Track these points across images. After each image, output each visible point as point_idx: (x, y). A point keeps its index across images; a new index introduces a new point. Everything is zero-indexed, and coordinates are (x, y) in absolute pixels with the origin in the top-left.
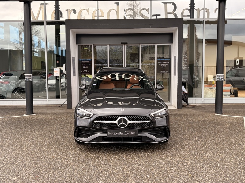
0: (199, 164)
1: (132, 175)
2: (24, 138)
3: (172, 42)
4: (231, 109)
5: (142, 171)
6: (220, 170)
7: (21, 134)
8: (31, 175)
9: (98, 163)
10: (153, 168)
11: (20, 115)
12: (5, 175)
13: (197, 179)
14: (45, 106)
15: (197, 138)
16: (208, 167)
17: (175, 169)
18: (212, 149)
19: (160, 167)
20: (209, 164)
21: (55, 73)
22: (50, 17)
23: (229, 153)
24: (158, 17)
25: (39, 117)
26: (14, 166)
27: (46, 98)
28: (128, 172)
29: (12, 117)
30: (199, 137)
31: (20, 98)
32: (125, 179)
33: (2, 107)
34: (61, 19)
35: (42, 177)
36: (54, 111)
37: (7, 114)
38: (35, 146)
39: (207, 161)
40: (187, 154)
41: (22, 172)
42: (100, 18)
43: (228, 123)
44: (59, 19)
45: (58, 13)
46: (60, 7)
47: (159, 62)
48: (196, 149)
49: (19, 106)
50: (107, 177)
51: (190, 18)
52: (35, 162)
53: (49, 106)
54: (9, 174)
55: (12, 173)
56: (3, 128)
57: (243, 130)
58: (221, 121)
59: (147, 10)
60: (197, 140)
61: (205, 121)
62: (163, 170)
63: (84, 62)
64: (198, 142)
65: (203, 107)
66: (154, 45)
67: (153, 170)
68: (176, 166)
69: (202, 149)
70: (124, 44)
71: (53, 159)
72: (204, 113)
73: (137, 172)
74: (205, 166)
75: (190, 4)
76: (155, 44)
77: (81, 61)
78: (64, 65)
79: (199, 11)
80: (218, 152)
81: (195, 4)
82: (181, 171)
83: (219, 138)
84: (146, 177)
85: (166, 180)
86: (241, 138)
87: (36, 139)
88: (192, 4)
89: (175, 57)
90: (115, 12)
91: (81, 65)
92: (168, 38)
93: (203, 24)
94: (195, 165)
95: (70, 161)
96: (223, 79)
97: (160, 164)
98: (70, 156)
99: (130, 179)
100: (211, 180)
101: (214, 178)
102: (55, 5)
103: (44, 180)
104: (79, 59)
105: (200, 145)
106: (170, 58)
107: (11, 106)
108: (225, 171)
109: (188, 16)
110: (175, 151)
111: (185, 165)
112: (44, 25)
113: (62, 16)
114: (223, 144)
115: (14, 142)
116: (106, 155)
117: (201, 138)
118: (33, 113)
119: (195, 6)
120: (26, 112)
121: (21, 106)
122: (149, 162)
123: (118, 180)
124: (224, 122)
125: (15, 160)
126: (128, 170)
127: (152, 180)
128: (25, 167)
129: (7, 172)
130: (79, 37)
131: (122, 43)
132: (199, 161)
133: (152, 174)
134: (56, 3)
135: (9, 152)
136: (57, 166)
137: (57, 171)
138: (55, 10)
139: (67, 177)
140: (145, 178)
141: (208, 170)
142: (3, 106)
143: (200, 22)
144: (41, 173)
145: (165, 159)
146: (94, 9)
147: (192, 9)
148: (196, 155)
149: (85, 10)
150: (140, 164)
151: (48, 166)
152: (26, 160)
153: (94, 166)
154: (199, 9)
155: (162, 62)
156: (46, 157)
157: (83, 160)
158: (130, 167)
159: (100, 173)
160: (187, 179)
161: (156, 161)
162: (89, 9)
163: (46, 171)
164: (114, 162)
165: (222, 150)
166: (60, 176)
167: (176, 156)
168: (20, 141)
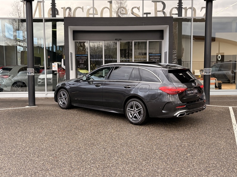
0: (196, 146)
1: (139, 155)
2: (34, 126)
3: (163, 39)
4: (217, 100)
6: (214, 150)
7: (30, 123)
8: (50, 157)
9: (106, 146)
10: (156, 149)
11: (23, 107)
12: (28, 157)
13: (195, 158)
14: (44, 98)
16: (203, 148)
17: (175, 150)
18: (205, 134)
19: (162, 149)
21: (53, 67)
22: (47, 15)
23: (219, 137)
24: (149, 16)
25: (41, 108)
26: (32, 150)
27: (45, 91)
28: (135, 153)
29: (16, 109)
32: (133, 158)
33: (3, 100)
34: (58, 17)
35: (60, 157)
36: (54, 103)
37: (10, 106)
38: (45, 133)
39: (202, 143)
40: (183, 138)
41: (41, 154)
42: (96, 16)
43: (216, 112)
44: (55, 17)
45: (54, 10)
46: (56, 5)
47: (150, 57)
48: (191, 133)
49: (19, 98)
50: (118, 157)
51: (179, 16)
52: (50, 146)
53: (47, 99)
54: (30, 156)
55: (32, 155)
56: (11, 118)
57: (229, 118)
58: (210, 110)
59: (138, 9)
62: (165, 151)
63: (81, 57)
66: (146, 41)
67: (156, 151)
68: (175, 148)
69: (196, 134)
70: (118, 40)
71: (66, 143)
73: (143, 152)
74: (200, 147)
75: (178, 3)
76: (147, 40)
77: (78, 57)
78: (62, 60)
79: (186, 9)
80: (210, 136)
81: (182, 3)
82: (180, 151)
83: (209, 125)
84: (151, 156)
85: (169, 159)
86: (229, 124)
87: (45, 127)
88: (180, 4)
89: (166, 53)
90: (109, 10)
91: (78, 60)
92: (158, 35)
93: (191, 22)
94: (192, 147)
95: (81, 145)
96: (210, 72)
97: (161, 146)
98: (80, 141)
99: (138, 158)
100: (207, 158)
101: (210, 156)
102: (51, 3)
103: (63, 160)
104: (76, 54)
105: (194, 131)
106: (161, 54)
107: (11, 98)
108: (218, 151)
109: (176, 14)
110: (172, 136)
111: (183, 147)
112: (42, 22)
113: (58, 14)
114: (214, 130)
115: (25, 130)
116: (112, 139)
118: (35, 105)
119: (182, 5)
120: (28, 103)
121: (21, 98)
122: (151, 145)
123: (128, 159)
124: (213, 111)
125: (32, 145)
126: (134, 151)
127: (157, 159)
128: (42, 150)
129: (28, 154)
130: (75, 32)
131: (116, 40)
132: (195, 143)
133: (156, 154)
135: (24, 138)
136: (71, 149)
137: (73, 153)
138: (51, 8)
139: (83, 158)
141: (204, 150)
142: (4, 98)
143: (188, 20)
144: (58, 154)
145: (165, 142)
146: (88, 7)
147: (180, 8)
148: (191, 139)
149: (80, 8)
150: (144, 146)
151: (63, 149)
152: (42, 145)
153: (104, 148)
154: (186, 7)
155: (154, 57)
156: (59, 142)
157: (93, 144)
158: (136, 149)
159: (110, 154)
160: (187, 157)
161: (157, 144)
162: (84, 7)
163: (62, 153)
164: (121, 145)
165: (213, 134)
166: (76, 157)
167: (174, 139)
168: (31, 129)
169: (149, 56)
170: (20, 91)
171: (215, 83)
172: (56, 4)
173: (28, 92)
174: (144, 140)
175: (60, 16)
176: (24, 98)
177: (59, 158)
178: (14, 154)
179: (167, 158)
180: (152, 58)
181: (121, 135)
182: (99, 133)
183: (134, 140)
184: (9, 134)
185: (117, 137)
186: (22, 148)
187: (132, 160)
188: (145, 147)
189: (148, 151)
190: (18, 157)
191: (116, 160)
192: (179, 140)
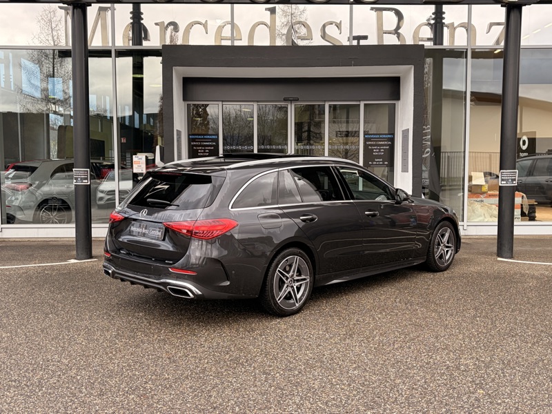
0: (495, 368)
1: (354, 392)
2: (89, 312)
3: (398, 99)
4: (528, 248)
5: (373, 384)
6: (544, 381)
7: (79, 303)
8: (130, 395)
9: (270, 366)
10: (396, 377)
11: (62, 261)
12: (74, 395)
13: (499, 401)
15: (473, 312)
16: (515, 374)
17: (445, 380)
18: (513, 336)
19: (411, 375)
20: (514, 367)
21: (135, 166)
22: (122, 40)
24: (363, 42)
26: (86, 375)
28: (343, 386)
29: (47, 266)
30: (476, 309)
31: (53, 223)
32: (341, 401)
33: (15, 243)
34: (146, 44)
35: (155, 397)
37: (31, 258)
38: (118, 330)
39: (509, 361)
40: (461, 347)
41: (108, 387)
42: (237, 43)
43: (532, 278)
44: (141, 44)
45: (138, 30)
46: (142, 16)
47: (368, 143)
48: (478, 334)
49: (53, 239)
50: (302, 398)
51: (435, 44)
52: (129, 366)
54: (81, 392)
55: (86, 388)
56: (33, 289)
58: (516, 274)
59: (339, 26)
60: (475, 317)
61: (479, 274)
62: (418, 381)
63: (201, 142)
64: (478, 319)
65: (468, 244)
66: (358, 103)
67: (398, 381)
68: (444, 373)
69: (491, 335)
70: (291, 100)
71: (169, 358)
72: (471, 256)
73: (363, 385)
74: (508, 373)
75: (433, 14)
76: (360, 101)
77: (194, 140)
78: (158, 148)
79: (452, 28)
80: (527, 343)
81: (444, 13)
82: (458, 383)
83: (520, 312)
84: (386, 397)
85: (431, 403)
87: (116, 314)
88: (439, 15)
89: (405, 132)
90: (268, 30)
91: (195, 148)
92: (386, 89)
93: (466, 57)
94: (486, 370)
95: (207, 363)
96: (515, 180)
97: (410, 369)
98: (204, 351)
99: (352, 401)
100: (529, 402)
101: (535, 397)
102: (131, 13)
103: (164, 405)
104: (189, 135)
105: (484, 327)
106: (394, 134)
107: (34, 240)
109: (429, 39)
110: (432, 340)
111: (463, 371)
112: (111, 57)
113: (146, 38)
115: (68, 321)
116: (283, 349)
117: (482, 312)
118: (91, 257)
119: (444, 18)
120: (75, 252)
121: (58, 239)
122: (382, 364)
123: (326, 403)
124: (523, 275)
125: (84, 362)
126: (341, 381)
127: (402, 403)
128: (110, 377)
129: (76, 388)
130: (187, 82)
131: (285, 100)
132: (492, 361)
133: (398, 391)
134: (133, 8)
135: (64, 343)
136: (182, 374)
137: (186, 385)
138: (131, 23)
139: (213, 398)
140: (384, 399)
141: (518, 381)
143: (458, 54)
144: (151, 388)
145: (416, 358)
146: (219, 23)
147: (438, 25)
148: (481, 349)
149: (199, 23)
150: (365, 369)
151: (162, 374)
152: (109, 361)
153: (264, 373)
154: (453, 24)
155: (376, 141)
156: (153, 355)
157: (236, 361)
158: (345, 375)
159: (282, 389)
160: (477, 400)
161: (398, 362)
162: (208, 22)
163: (161, 385)
164: (307, 363)
165: (535, 336)
166: (195, 396)
167: (438, 350)
168: (82, 320)
169: (366, 140)
170: (56, 223)
171: (522, 205)
172: (142, 14)
173: (74, 225)
174: (364, 352)
175: (153, 42)
176: (65, 239)
177: (152, 398)
178: (40, 386)
179: (427, 403)
180: (371, 145)
181: (305, 337)
182: (249, 332)
183: (338, 350)
184: (29, 332)
185: (295, 343)
186: (61, 370)
187: (338, 406)
188: (367, 371)
189: (376, 382)
190: (50, 394)
191: (297, 405)
192: (451, 351)
